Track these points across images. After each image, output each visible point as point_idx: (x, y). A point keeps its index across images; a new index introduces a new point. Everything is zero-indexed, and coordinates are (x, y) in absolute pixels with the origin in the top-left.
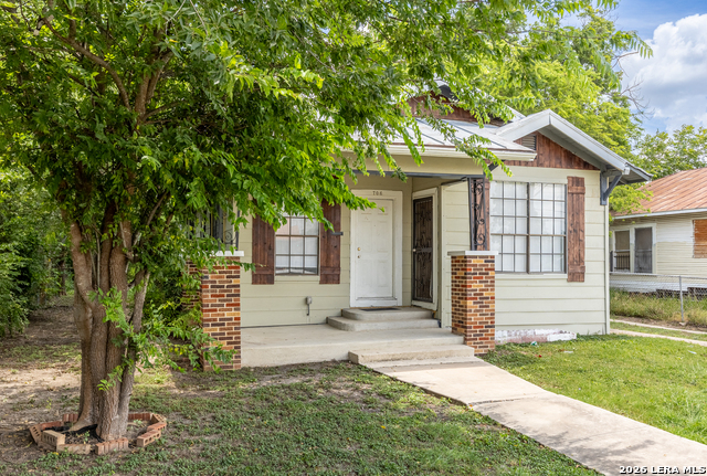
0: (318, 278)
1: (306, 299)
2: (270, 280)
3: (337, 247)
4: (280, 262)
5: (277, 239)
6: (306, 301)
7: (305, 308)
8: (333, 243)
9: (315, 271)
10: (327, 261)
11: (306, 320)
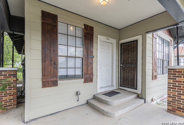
0: (83, 80)
1: (77, 93)
2: (55, 84)
3: (92, 64)
4: (61, 72)
5: (59, 58)
6: (77, 94)
7: (76, 97)
8: (90, 61)
9: (81, 77)
10: (87, 71)
11: (77, 104)
